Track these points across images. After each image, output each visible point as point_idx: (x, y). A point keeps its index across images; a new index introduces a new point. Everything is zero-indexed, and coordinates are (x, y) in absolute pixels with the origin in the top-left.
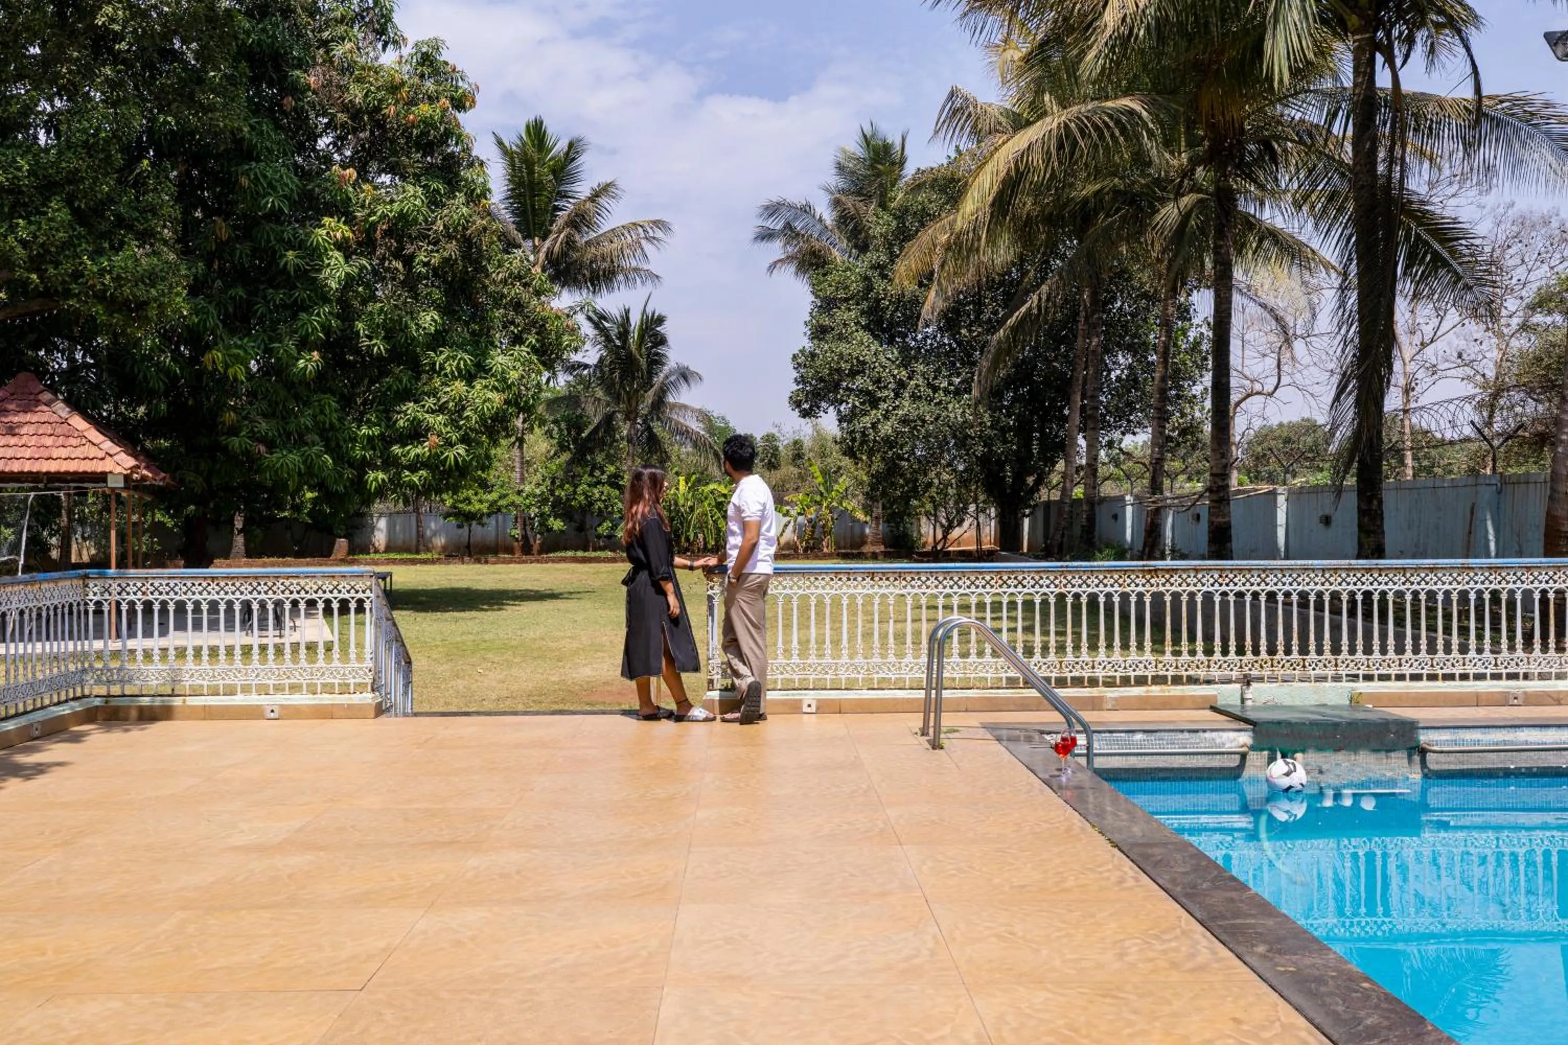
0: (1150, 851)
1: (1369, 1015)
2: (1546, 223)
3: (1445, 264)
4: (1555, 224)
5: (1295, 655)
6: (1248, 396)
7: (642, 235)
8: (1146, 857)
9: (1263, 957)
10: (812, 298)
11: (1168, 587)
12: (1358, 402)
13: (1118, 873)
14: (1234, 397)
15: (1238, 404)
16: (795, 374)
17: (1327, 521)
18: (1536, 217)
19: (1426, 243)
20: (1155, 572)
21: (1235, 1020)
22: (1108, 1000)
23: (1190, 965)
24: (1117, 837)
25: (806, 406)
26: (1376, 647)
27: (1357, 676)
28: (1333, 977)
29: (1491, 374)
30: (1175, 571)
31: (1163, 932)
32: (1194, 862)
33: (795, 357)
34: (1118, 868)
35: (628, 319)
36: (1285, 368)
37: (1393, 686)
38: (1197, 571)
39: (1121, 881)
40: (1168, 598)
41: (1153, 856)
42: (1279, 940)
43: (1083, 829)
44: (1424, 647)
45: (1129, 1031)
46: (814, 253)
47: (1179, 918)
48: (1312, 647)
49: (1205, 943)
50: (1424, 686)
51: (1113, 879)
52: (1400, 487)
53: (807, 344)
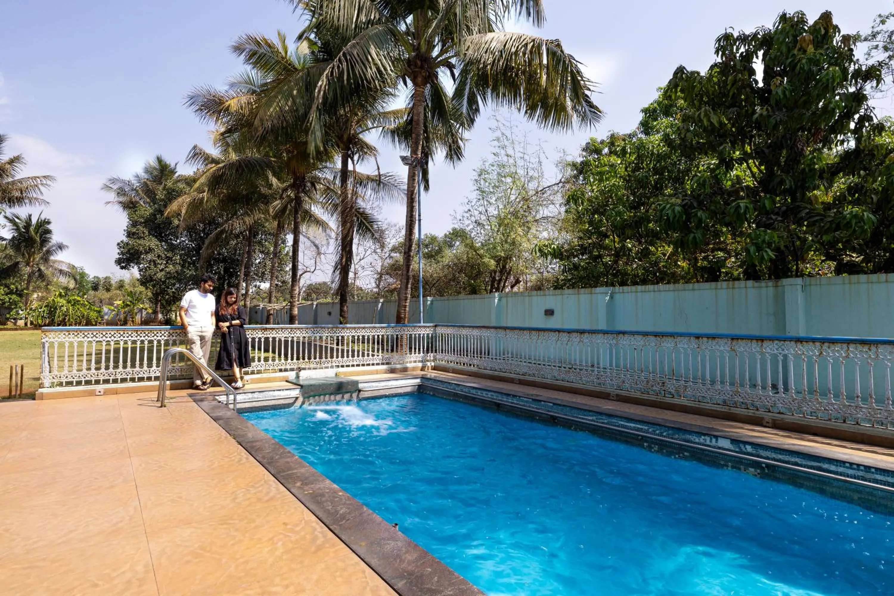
0: (254, 444)
1: (341, 508)
2: (395, 226)
3: (369, 230)
4: (398, 227)
5: (318, 359)
6: (306, 272)
7: (39, 182)
8: (253, 447)
9: (299, 488)
10: (128, 220)
11: (271, 335)
12: (340, 273)
13: (239, 457)
14: (300, 273)
15: (301, 275)
16: (118, 251)
17: (330, 314)
18: (392, 224)
19: (364, 223)
20: (266, 329)
21: (285, 524)
22: (225, 526)
23: (266, 498)
24: (240, 440)
25: (123, 265)
26: (345, 356)
27: (338, 366)
28: (327, 493)
29: (379, 270)
30: (274, 329)
31: (256, 483)
32: (273, 447)
33: (118, 244)
34: (239, 454)
35: (30, 220)
36: (318, 264)
37: (351, 369)
38: (282, 329)
39: (240, 460)
40: (271, 339)
41: (255, 446)
42: (307, 478)
43: (226, 438)
44: (361, 355)
45: (232, 542)
46: (132, 202)
47: (264, 475)
48: (324, 356)
49: (274, 485)
50: (361, 368)
51: (236, 460)
52: (353, 302)
53: (125, 239)
